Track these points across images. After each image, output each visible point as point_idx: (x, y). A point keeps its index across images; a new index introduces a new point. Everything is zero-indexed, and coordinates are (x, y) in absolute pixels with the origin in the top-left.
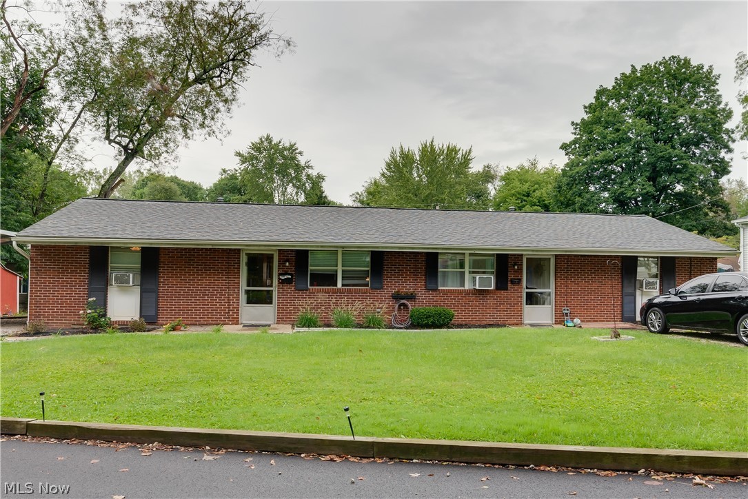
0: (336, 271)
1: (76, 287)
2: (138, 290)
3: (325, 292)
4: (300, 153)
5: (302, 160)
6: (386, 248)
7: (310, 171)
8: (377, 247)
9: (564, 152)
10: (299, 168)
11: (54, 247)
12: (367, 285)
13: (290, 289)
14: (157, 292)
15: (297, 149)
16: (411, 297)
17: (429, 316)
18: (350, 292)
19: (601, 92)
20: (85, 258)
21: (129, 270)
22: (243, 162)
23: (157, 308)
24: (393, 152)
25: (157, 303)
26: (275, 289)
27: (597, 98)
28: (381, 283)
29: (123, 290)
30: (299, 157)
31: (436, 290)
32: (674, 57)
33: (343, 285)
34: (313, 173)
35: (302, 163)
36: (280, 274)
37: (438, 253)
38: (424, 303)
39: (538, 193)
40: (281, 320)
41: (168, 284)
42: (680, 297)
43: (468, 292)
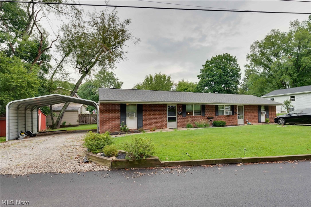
0: (193, 111)
1: (116, 118)
2: (136, 118)
3: (190, 117)
4: (115, 75)
5: (116, 77)
6: (209, 104)
7: (118, 81)
8: (207, 104)
9: (198, 78)
10: (115, 80)
11: (108, 104)
12: (200, 115)
13: (181, 116)
14: (142, 119)
15: (113, 74)
16: (212, 118)
17: (221, 123)
18: (197, 117)
19: (207, 62)
20: (119, 108)
21: (133, 112)
22: (96, 77)
23: (142, 124)
24: (147, 76)
25: (142, 122)
26: (176, 117)
27: (206, 63)
28: (205, 114)
29: (131, 118)
30: (115, 76)
31: (218, 116)
32: (226, 54)
33: (194, 115)
34: (119, 81)
35: (116, 78)
36: (178, 112)
37: (218, 105)
38: (215, 119)
39: (189, 89)
40: (178, 126)
41: (146, 116)
42: (290, 115)
43: (225, 116)
